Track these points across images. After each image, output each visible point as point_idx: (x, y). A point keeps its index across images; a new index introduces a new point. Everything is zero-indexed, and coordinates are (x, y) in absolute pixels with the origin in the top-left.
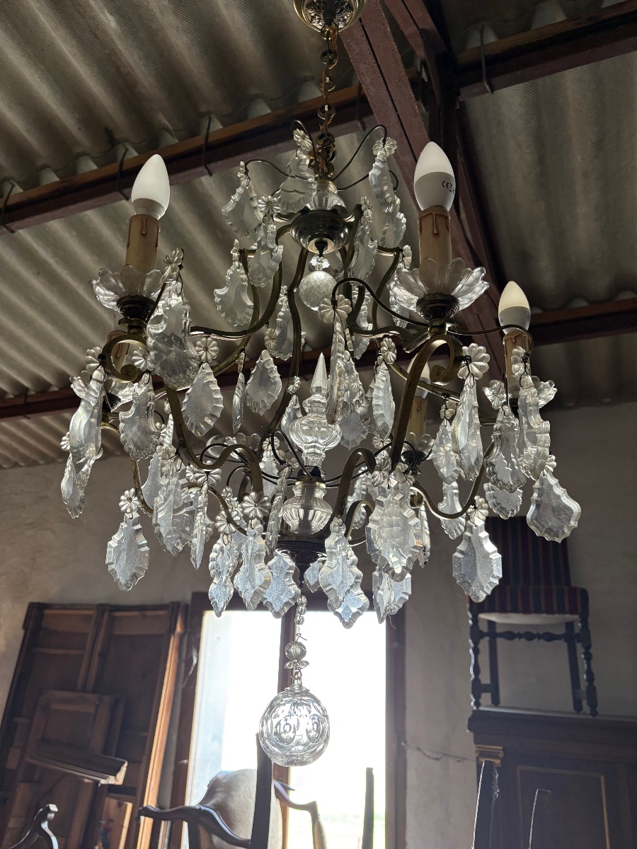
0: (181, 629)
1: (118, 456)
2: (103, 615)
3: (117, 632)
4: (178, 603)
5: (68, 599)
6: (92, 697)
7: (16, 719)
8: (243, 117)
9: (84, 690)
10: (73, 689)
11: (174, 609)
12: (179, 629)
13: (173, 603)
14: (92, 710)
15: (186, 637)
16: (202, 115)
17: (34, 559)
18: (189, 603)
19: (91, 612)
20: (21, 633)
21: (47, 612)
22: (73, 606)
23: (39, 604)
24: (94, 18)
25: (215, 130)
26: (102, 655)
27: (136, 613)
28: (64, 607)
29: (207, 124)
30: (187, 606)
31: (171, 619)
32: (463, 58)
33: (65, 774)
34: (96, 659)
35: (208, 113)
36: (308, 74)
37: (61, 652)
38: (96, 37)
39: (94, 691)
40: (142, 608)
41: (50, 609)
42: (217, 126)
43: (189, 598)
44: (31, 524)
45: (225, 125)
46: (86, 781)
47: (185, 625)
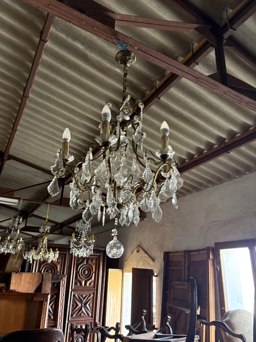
0: (212, 257)
1: (182, 197)
2: (186, 254)
3: (192, 260)
4: (209, 247)
5: (175, 250)
6: (186, 283)
7: (167, 292)
8: (164, 76)
9: (184, 281)
10: (181, 281)
11: (208, 249)
12: (211, 257)
13: (207, 247)
14: (187, 288)
15: (215, 260)
16: (153, 82)
17: (163, 237)
18: (214, 247)
19: (182, 254)
20: (163, 262)
21: (170, 255)
22: (177, 252)
23: (166, 252)
24: (115, 71)
25: (158, 84)
26: (188, 268)
27: (196, 253)
28: (174, 252)
29: (155, 84)
30: (213, 248)
31: (207, 253)
32: (222, 24)
33: (183, 311)
34: (186, 270)
35: (155, 80)
36: (177, 55)
37: (176, 268)
38: (118, 75)
39: (187, 282)
40: (198, 250)
41: (170, 254)
42: (158, 82)
43: (213, 245)
44: (160, 225)
45: (160, 82)
46: (187, 312)
47: (214, 255)
